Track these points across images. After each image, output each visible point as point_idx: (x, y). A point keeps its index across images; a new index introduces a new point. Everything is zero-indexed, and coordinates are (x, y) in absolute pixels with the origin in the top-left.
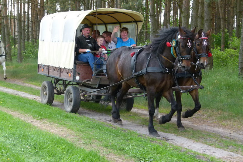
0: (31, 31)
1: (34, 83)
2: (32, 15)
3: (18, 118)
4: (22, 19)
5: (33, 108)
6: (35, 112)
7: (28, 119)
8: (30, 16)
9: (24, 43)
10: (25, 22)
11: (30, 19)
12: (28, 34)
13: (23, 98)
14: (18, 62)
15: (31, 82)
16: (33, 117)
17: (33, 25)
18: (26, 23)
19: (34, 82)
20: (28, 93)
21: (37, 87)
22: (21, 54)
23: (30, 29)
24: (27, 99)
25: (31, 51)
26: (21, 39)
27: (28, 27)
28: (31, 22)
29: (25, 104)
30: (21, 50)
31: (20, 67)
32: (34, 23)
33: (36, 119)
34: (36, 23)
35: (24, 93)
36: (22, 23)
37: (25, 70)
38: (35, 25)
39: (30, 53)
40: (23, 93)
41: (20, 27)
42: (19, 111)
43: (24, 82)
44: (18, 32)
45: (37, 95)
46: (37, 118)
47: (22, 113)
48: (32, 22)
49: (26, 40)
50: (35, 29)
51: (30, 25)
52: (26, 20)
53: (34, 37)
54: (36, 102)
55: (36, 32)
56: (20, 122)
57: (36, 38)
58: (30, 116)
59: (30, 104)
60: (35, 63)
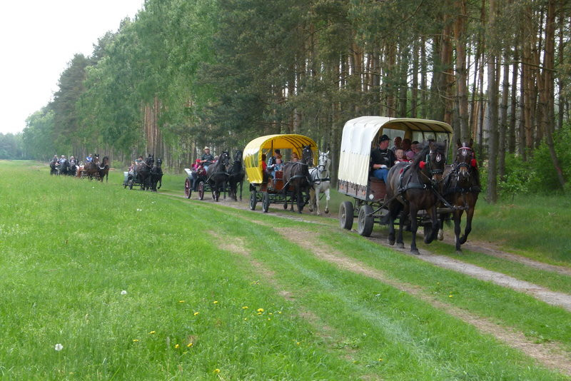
0: (519, 129)
1: (525, 252)
2: (522, 91)
3: (490, 335)
4: (500, 101)
5: (525, 313)
6: (531, 323)
7: (513, 339)
8: (519, 93)
9: (504, 156)
10: (505, 107)
11: (519, 100)
12: (513, 137)
13: (500, 289)
14: (489, 203)
15: (519, 251)
16: (526, 335)
17: (526, 116)
18: (509, 110)
19: (526, 250)
20: (512, 277)
21: (533, 263)
22: (495, 182)
23: (517, 123)
24: (511, 290)
25: (519, 175)
26: (496, 149)
27: (514, 120)
28: (519, 108)
29: (505, 302)
30: (495, 174)
31: (493, 213)
32: (529, 110)
33: (532, 341)
34: (532, 109)
35: (503, 275)
36: (500, 111)
37: (504, 220)
38: (531, 115)
39: (516, 180)
40: (499, 275)
41: (494, 119)
42: (490, 318)
43: (502, 250)
44: (491, 131)
45: (535, 282)
46: (536, 339)
47: (498, 324)
48: (522, 106)
49: (507, 151)
50: (531, 123)
51: (518, 114)
52: (510, 103)
53: (528, 143)
54: (531, 299)
55: (531, 130)
56: (496, 344)
57: (531, 147)
58: (518, 332)
59: (518, 302)
60: (529, 205)
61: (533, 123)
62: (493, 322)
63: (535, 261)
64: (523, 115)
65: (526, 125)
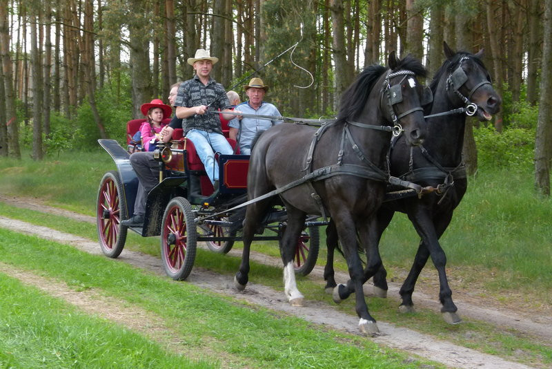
0: (63, 89)
1: (69, 206)
2: (65, 51)
3: (34, 287)
4: (44, 61)
5: (68, 264)
6: (73, 273)
7: (57, 289)
8: (62, 54)
9: (48, 114)
10: (49, 67)
11: (62, 60)
12: (58, 96)
13: (44, 242)
14: (35, 159)
15: (64, 205)
16: (69, 285)
17: (69, 74)
18: (53, 70)
19: (71, 204)
20: (57, 230)
21: (77, 216)
22: (40, 139)
23: (62, 83)
24: (55, 243)
25: (64, 133)
26: (40, 106)
27: (58, 80)
28: (63, 68)
29: (49, 254)
30: (40, 131)
31: (39, 170)
32: (72, 70)
33: (74, 290)
34: (75, 69)
35: (48, 229)
36: (44, 70)
37: (49, 175)
38: (73, 75)
39: (61, 137)
40: (45, 228)
41: (38, 79)
42: (35, 271)
43: (48, 205)
44: (35, 90)
45: (79, 233)
46: (77, 288)
47: (42, 276)
48: (66, 66)
49: (52, 109)
50: (74, 84)
51: (62, 74)
52: (53, 63)
53: (71, 102)
54: (74, 250)
55: (74, 89)
56: (39, 295)
57: (75, 105)
58: (61, 282)
59: (61, 254)
60: (74, 161)
61: (76, 82)
62: (37, 274)
63: (79, 214)
64: (67, 75)
65: (70, 84)
